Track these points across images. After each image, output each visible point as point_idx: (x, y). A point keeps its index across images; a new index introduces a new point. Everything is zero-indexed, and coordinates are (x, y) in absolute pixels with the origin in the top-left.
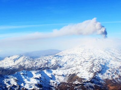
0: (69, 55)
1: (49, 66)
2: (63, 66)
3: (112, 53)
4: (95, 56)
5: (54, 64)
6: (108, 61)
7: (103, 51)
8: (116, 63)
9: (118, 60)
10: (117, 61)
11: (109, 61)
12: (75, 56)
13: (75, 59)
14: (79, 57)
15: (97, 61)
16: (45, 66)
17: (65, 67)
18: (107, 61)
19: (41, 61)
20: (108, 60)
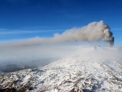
0: (53, 69)
1: (17, 87)
2: (35, 88)
3: (111, 68)
4: (85, 73)
5: (25, 84)
6: (100, 83)
7: (100, 65)
8: (111, 86)
9: (116, 81)
10: (114, 83)
11: (102, 83)
12: (60, 71)
13: (58, 75)
14: (65, 72)
15: (83, 82)
16: (10, 87)
17: (38, 88)
18: (98, 82)
19: (11, 77)
20: (100, 80)
